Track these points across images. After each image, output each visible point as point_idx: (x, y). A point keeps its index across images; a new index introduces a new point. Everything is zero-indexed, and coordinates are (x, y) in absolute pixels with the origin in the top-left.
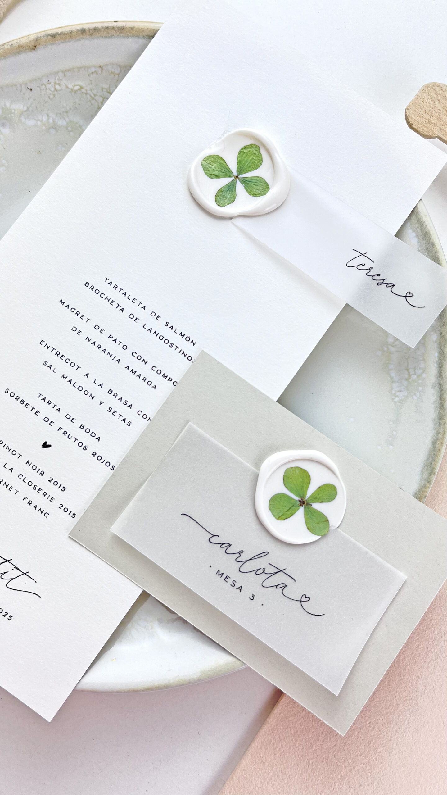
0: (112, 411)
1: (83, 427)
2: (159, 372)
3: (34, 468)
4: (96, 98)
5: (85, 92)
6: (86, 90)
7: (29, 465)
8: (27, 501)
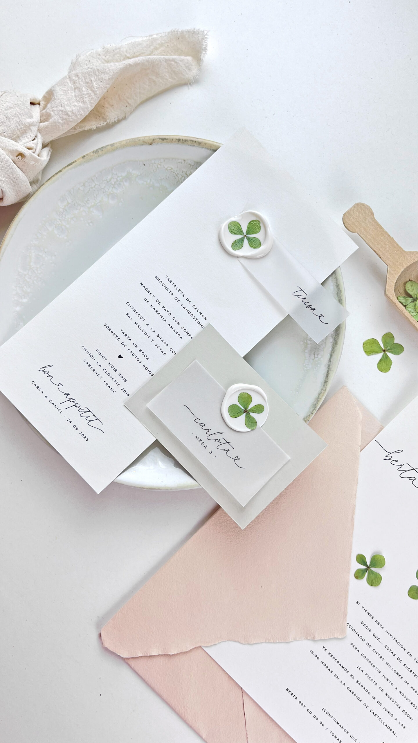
0: (157, 346)
1: (141, 351)
2: (185, 330)
3: (112, 367)
4: (178, 175)
5: (173, 171)
6: (174, 171)
7: (110, 365)
8: (106, 383)
